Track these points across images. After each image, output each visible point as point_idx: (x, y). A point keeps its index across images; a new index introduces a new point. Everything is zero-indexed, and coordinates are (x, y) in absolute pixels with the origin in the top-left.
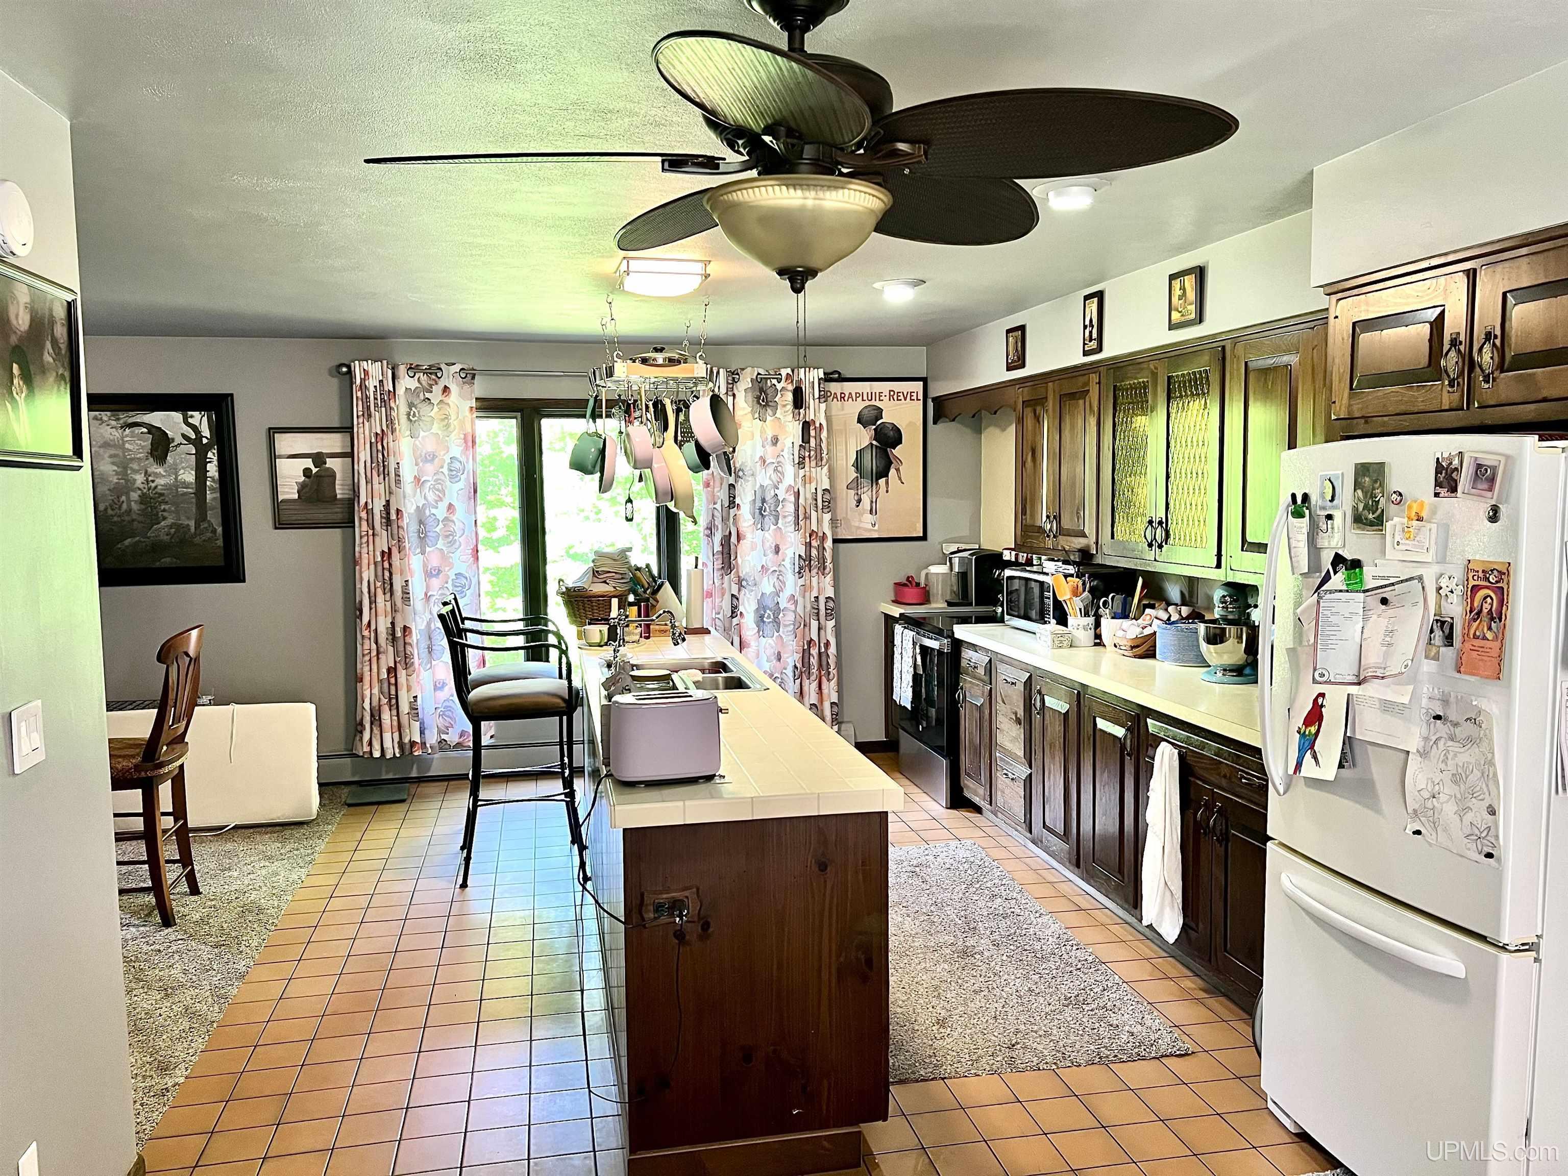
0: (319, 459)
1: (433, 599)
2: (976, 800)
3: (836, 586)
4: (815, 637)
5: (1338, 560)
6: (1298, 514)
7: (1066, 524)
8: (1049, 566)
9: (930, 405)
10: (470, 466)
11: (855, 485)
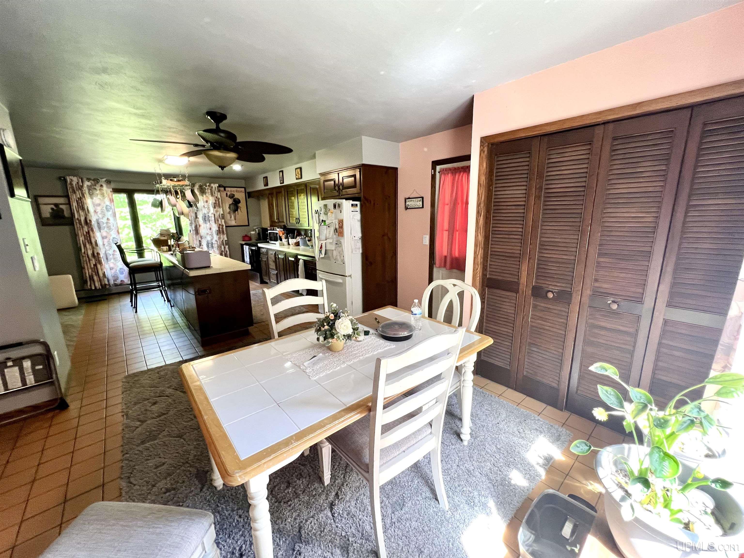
0: (56, 205)
1: (105, 245)
2: (267, 281)
3: (227, 237)
4: (223, 249)
5: (322, 221)
6: (316, 213)
7: (280, 220)
8: (278, 229)
9: (247, 194)
10: (113, 207)
11: (229, 213)
